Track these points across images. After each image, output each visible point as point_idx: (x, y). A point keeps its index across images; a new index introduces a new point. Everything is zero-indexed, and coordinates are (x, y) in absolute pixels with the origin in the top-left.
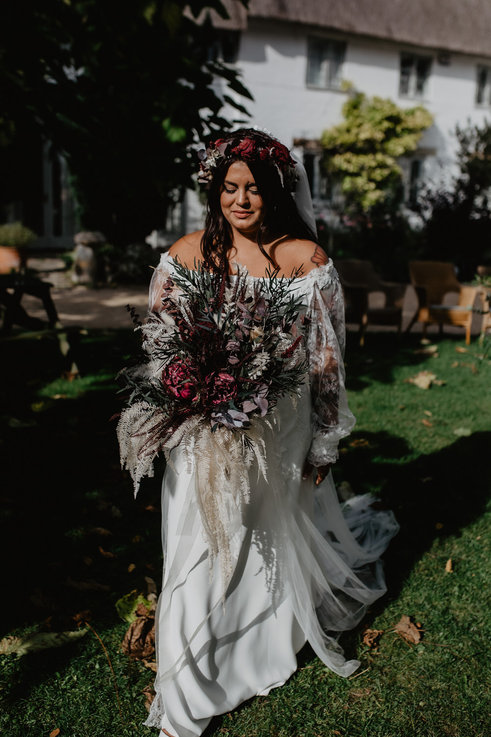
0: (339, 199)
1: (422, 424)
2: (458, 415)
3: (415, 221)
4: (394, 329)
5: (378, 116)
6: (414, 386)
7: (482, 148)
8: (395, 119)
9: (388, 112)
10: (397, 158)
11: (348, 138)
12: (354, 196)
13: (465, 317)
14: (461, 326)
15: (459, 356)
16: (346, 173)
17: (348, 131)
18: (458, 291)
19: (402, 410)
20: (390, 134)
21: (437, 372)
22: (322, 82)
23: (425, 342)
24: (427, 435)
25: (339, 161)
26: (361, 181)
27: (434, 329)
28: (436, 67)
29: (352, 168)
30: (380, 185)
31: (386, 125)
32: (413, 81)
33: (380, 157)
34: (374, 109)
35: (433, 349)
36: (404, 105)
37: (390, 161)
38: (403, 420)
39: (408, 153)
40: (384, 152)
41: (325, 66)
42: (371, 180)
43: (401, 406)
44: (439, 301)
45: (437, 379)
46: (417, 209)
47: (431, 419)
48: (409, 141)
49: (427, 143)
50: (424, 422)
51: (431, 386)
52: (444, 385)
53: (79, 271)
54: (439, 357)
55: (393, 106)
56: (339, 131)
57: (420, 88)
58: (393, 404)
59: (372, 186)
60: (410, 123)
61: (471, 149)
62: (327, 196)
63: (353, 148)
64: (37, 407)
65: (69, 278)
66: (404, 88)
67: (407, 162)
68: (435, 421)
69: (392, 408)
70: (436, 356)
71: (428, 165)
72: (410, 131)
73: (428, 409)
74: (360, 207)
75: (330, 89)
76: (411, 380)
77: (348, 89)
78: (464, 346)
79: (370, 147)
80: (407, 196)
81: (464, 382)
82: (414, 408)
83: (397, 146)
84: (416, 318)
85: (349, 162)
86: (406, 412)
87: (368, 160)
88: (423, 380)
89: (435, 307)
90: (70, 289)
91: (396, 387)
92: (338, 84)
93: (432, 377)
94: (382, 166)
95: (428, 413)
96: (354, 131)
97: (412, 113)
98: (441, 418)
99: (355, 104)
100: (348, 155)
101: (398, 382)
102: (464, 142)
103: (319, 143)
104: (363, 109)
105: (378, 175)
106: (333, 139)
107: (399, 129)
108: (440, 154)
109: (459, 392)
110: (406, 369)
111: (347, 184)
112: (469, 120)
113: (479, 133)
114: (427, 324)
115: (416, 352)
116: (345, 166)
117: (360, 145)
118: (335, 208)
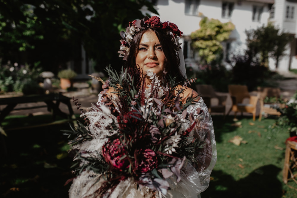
0: (198, 59)
1: (239, 167)
2: (255, 161)
3: (228, 67)
4: (222, 114)
5: (213, 26)
6: (232, 144)
7: (256, 37)
8: (220, 27)
9: (217, 24)
10: (221, 42)
11: (202, 35)
12: (204, 57)
13: (253, 109)
14: (251, 113)
15: (251, 127)
16: (201, 48)
17: (201, 31)
18: (249, 97)
19: (229, 158)
20: (218, 33)
21: (242, 136)
22: (191, 13)
23: (235, 120)
24: (242, 173)
25: (198, 44)
26: (206, 52)
27: (239, 114)
28: (236, 6)
29: (203, 46)
30: (214, 53)
31: (217, 29)
32: (227, 12)
33: (214, 42)
34: (211, 23)
35: (239, 123)
36: (223, 21)
37: (218, 43)
38: (230, 164)
39: (225, 40)
40: (216, 39)
41: (192, 7)
42: (210, 51)
43: (228, 156)
44: (241, 102)
45: (243, 140)
46: (229, 62)
47: (243, 163)
48: (225, 35)
49: (233, 36)
50: (240, 165)
51: (241, 144)
52: (247, 143)
53: (93, 89)
54: (243, 127)
55: (219, 22)
56: (198, 32)
57: (230, 14)
58: (224, 154)
59: (211, 53)
60: (226, 28)
61: (251, 38)
62: (193, 57)
63: (203, 39)
64: (59, 156)
65: (89, 91)
66: (223, 14)
67: (225, 44)
68: (245, 165)
69: (224, 157)
70: (241, 127)
71: (233, 45)
72: (226, 31)
73: (241, 157)
74: (206, 62)
75: (194, 15)
76: (232, 141)
77: (201, 15)
78: (253, 122)
79: (210, 38)
80: (225, 57)
81: (256, 141)
82: (233, 157)
83: (221, 37)
84: (231, 109)
85: (202, 43)
86: (230, 159)
87: (210, 43)
88: (237, 141)
89: (240, 105)
90: (88, 96)
91: (225, 145)
92: (197, 13)
93: (241, 139)
94: (215, 45)
95: (241, 160)
96: (204, 32)
97: (226, 24)
98: (247, 163)
99: (204, 21)
100: (201, 41)
101: (225, 142)
102: (248, 35)
103: (190, 36)
104: (207, 23)
105: (214, 49)
106: (195, 35)
107: (221, 30)
108: (238, 40)
109: (254, 147)
110: (228, 134)
111: (201, 52)
112: (250, 27)
113: (255, 32)
114: (236, 112)
115: (232, 125)
116: (200, 45)
117: (206, 37)
118: (196, 62)
